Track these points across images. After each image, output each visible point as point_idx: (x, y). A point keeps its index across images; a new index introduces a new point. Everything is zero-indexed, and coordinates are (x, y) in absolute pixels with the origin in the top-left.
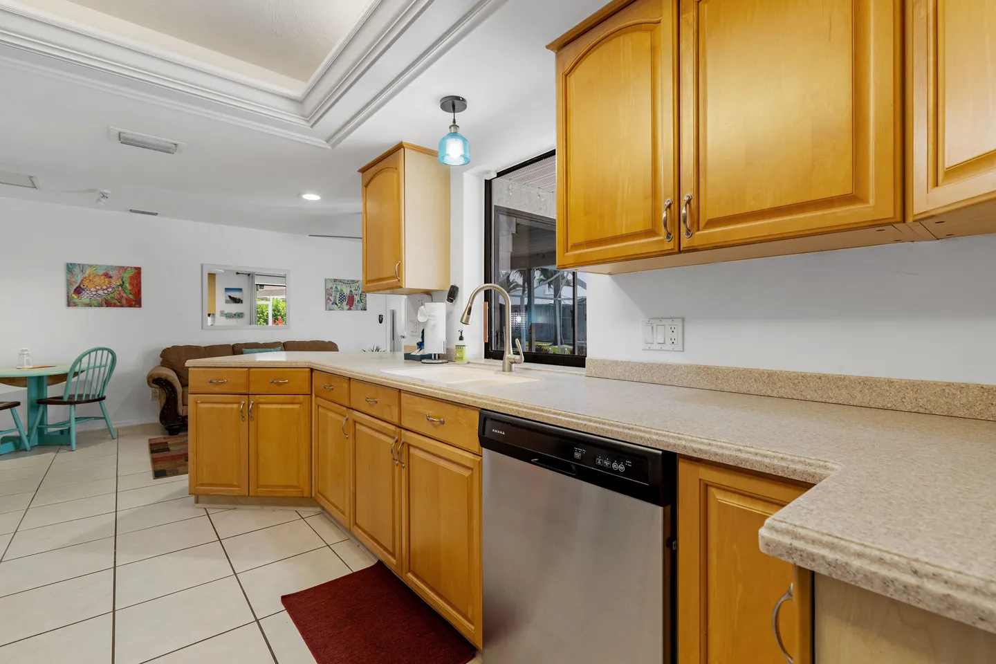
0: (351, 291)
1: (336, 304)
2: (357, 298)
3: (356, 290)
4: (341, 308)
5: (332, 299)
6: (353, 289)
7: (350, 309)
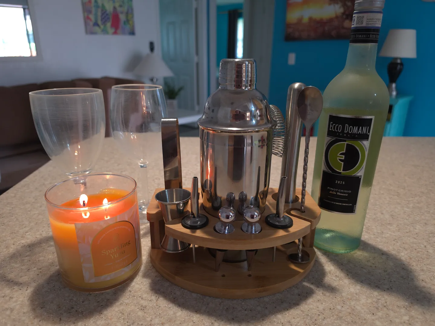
0: (115, 8)
1: (98, 25)
2: (122, 17)
3: (121, 6)
4: (105, 32)
5: (92, 17)
6: (117, 5)
7: (115, 33)
